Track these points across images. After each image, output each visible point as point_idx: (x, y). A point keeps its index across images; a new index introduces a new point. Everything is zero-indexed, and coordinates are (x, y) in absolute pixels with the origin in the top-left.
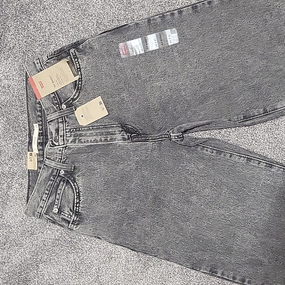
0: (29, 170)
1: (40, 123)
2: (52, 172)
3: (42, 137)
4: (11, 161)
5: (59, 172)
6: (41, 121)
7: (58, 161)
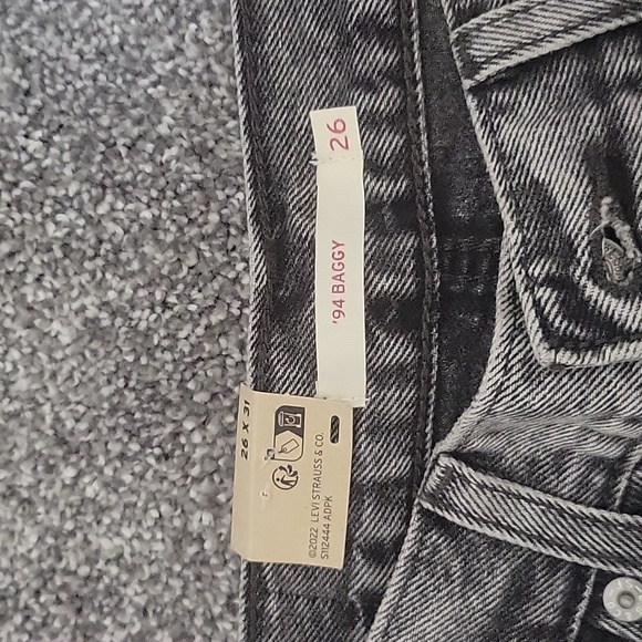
0: (254, 569)
1: (386, 99)
2: (519, 592)
3: (410, 242)
4: (68, 473)
5: (597, 603)
6: (398, 76)
7: (583, 484)
